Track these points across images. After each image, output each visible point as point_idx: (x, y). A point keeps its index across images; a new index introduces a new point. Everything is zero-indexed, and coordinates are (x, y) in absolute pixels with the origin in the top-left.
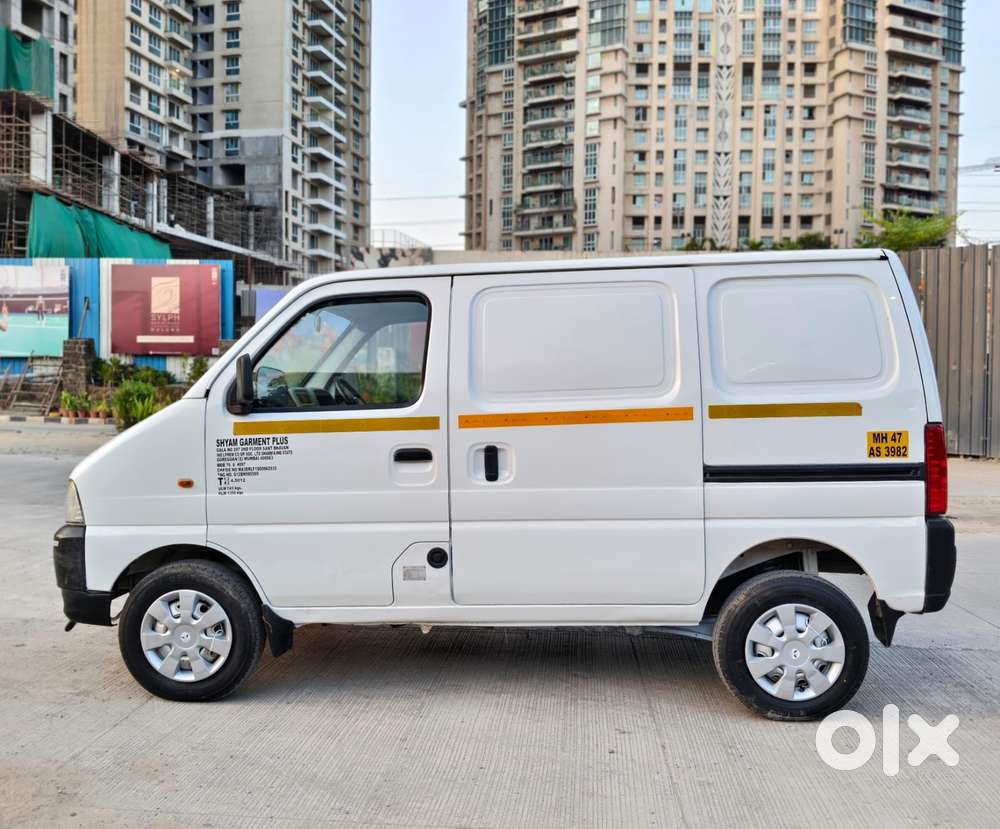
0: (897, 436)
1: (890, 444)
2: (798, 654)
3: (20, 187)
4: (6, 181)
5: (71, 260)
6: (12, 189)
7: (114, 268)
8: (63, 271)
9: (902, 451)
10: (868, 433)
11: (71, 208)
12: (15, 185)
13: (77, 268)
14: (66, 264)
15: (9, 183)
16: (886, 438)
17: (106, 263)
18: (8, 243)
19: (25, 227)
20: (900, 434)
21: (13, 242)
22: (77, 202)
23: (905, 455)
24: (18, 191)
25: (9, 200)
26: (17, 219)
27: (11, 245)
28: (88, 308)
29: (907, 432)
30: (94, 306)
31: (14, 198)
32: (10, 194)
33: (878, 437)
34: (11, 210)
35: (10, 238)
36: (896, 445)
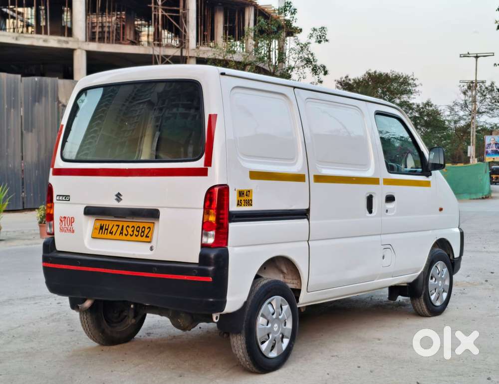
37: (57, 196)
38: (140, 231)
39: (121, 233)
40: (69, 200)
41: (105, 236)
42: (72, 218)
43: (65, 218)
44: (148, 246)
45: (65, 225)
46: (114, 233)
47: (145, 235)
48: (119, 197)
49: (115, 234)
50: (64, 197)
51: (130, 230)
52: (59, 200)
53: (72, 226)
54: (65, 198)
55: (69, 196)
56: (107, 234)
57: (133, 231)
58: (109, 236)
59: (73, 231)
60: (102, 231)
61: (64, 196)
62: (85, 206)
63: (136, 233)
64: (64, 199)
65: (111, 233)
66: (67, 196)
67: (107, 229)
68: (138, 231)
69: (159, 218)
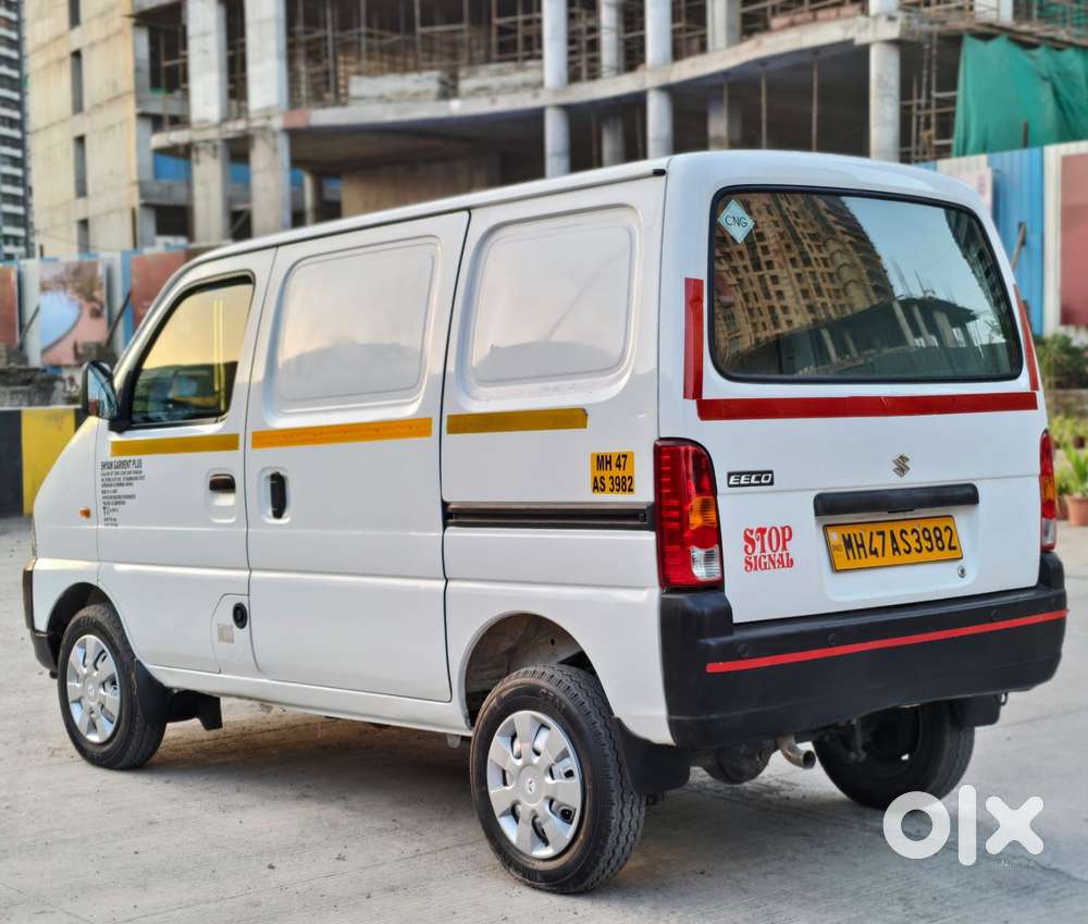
0: (623, 459)
1: (615, 472)
2: (533, 786)
3: (943, 29)
4: (921, 22)
5: (997, 156)
6: (930, 35)
7: (1067, 161)
8: (981, 178)
9: (628, 483)
10: (592, 455)
11: (1037, 53)
12: (936, 28)
13: (1006, 169)
14: (990, 164)
15: (926, 27)
16: (610, 462)
17: (1054, 153)
18: (924, 135)
19: (952, 102)
20: (625, 456)
21: (932, 131)
22: (1052, 39)
23: (631, 490)
24: (941, 37)
25: (926, 57)
26: (939, 90)
27: (930, 137)
28: (1023, 243)
29: (632, 453)
30: (1034, 239)
31: (935, 52)
32: (927, 46)
33: (602, 461)
34: (929, 76)
35: (928, 126)
36: (621, 473)
37: (730, 475)
38: (934, 539)
39: (896, 549)
40: (772, 483)
41: (863, 562)
42: (783, 529)
43: (762, 531)
44: (954, 567)
45: (763, 550)
46: (880, 551)
47: (944, 546)
48: (902, 466)
49: (883, 555)
50: (754, 477)
51: (911, 539)
52: (740, 485)
53: (784, 548)
54: (757, 479)
55: (771, 472)
56: (866, 556)
57: (918, 541)
58: (872, 560)
59: (791, 563)
60: (850, 553)
61: (752, 473)
62: (815, 494)
63: (926, 544)
64: (753, 481)
65: (875, 552)
66: (762, 473)
67: (862, 546)
68: (929, 539)
69: (978, 502)
